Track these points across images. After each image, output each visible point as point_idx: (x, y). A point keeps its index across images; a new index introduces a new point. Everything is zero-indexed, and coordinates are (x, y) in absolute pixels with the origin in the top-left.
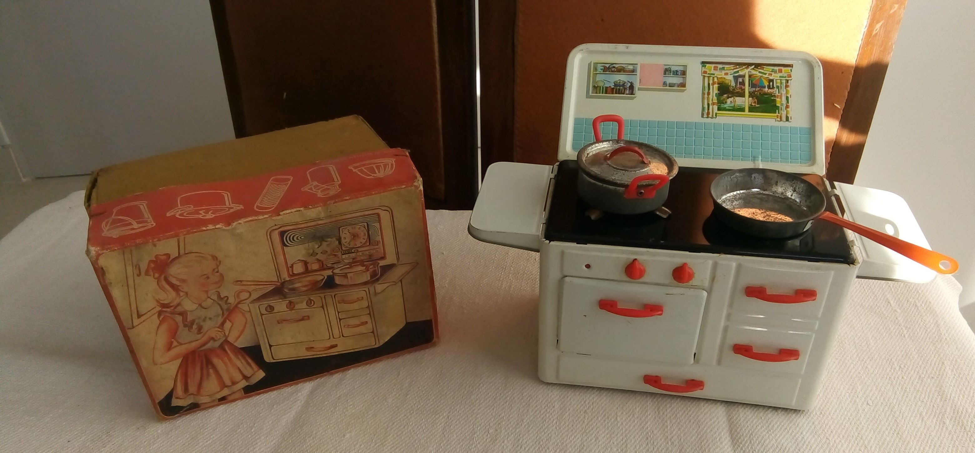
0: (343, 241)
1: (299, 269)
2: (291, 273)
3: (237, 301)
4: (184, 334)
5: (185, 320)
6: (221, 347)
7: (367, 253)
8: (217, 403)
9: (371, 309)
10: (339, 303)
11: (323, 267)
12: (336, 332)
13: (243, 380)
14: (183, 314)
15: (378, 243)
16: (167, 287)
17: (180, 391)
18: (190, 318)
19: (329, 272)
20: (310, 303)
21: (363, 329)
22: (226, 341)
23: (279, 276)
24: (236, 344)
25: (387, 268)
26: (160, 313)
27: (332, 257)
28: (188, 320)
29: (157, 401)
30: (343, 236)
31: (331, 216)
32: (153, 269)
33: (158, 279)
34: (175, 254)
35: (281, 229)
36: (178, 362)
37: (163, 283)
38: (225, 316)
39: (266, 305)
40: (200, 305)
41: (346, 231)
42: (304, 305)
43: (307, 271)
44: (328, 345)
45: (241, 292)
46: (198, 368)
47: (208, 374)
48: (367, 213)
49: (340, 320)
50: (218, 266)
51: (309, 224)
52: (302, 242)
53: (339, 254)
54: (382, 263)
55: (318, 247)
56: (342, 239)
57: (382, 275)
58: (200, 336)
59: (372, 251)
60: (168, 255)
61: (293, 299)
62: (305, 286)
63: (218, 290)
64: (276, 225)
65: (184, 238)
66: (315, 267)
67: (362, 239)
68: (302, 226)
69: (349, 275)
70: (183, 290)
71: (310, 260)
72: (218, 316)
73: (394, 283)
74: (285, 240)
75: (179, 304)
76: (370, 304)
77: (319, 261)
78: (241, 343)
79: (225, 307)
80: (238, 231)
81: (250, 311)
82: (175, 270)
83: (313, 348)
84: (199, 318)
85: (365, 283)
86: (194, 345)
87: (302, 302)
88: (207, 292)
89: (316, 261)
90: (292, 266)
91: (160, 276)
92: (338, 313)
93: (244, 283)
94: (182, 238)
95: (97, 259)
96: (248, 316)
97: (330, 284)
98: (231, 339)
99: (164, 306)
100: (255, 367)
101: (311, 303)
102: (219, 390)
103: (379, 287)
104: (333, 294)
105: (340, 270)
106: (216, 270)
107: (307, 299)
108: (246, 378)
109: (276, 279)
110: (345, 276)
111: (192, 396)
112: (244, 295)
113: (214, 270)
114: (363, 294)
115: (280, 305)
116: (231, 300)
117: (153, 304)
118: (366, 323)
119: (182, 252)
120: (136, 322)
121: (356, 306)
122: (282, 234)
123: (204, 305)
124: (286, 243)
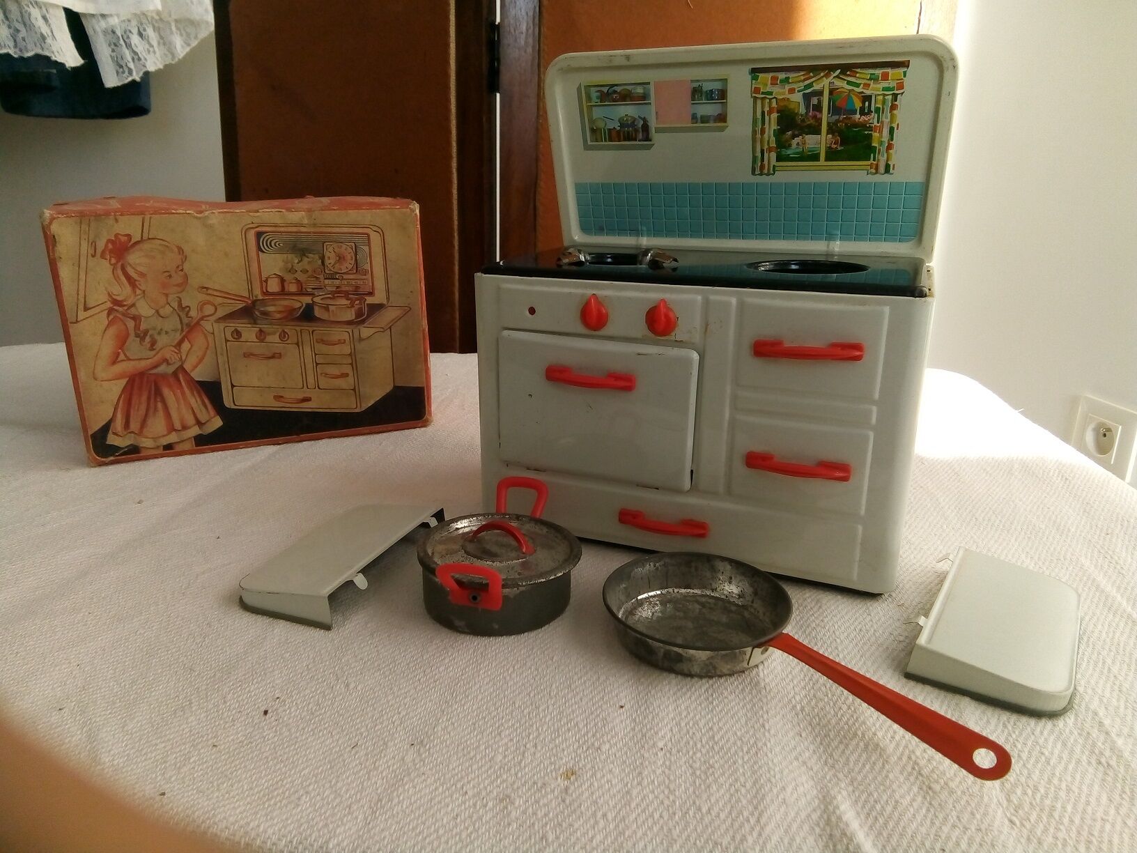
0: (327, 262)
1: (274, 286)
2: (265, 291)
3: (200, 316)
4: (134, 346)
5: (137, 327)
6: (175, 374)
7: (353, 282)
8: (160, 451)
9: (353, 357)
10: (317, 342)
11: (302, 293)
12: (311, 380)
13: (195, 425)
14: (136, 318)
15: (365, 273)
16: (123, 278)
17: (119, 424)
18: (143, 326)
19: (307, 300)
20: (283, 336)
21: (341, 383)
22: (182, 368)
23: (251, 291)
24: (192, 374)
25: (376, 308)
26: (110, 311)
27: (312, 279)
28: (141, 329)
29: (90, 433)
30: (327, 254)
31: (315, 225)
32: (111, 252)
33: (114, 266)
34: (136, 237)
35: (257, 229)
36: (123, 382)
37: (120, 272)
38: (184, 333)
39: (233, 329)
40: (157, 312)
41: (331, 249)
42: (276, 338)
43: (283, 292)
44: (301, 396)
45: (208, 303)
46: (144, 398)
47: (156, 409)
48: (356, 230)
49: (317, 364)
50: (183, 263)
51: (290, 229)
52: (280, 251)
53: (321, 277)
54: (370, 300)
55: (298, 263)
56: (326, 258)
57: (368, 316)
58: (154, 352)
59: (358, 281)
60: (129, 236)
61: (265, 327)
62: (280, 312)
63: (180, 295)
64: (253, 223)
65: (150, 218)
66: (293, 288)
67: (348, 264)
68: (282, 229)
69: (331, 307)
70: (141, 288)
71: (288, 277)
72: (175, 330)
73: (382, 330)
74: (261, 244)
75: (133, 305)
76: (353, 351)
77: (298, 282)
78: (198, 375)
79: (186, 320)
80: (210, 222)
81: (213, 333)
82: (135, 259)
83: (282, 397)
84: (154, 329)
85: (349, 323)
86: (143, 364)
87: (274, 333)
88: (167, 295)
89: (294, 281)
90: (266, 281)
91: (117, 262)
92: (316, 354)
93: (210, 292)
94: (147, 217)
95: (51, 223)
96: (210, 339)
97: (307, 315)
98: (187, 366)
99: (116, 302)
100: (212, 412)
101: (285, 336)
102: (165, 433)
103: (366, 332)
104: (311, 329)
105: (322, 299)
106: (180, 268)
107: (280, 330)
108: (199, 423)
109: (247, 295)
110: (327, 308)
111: (133, 435)
112: (209, 310)
113: (178, 267)
114: (346, 336)
115: (249, 333)
116: (193, 313)
117: (103, 297)
118: (347, 375)
119: (145, 236)
120: (82, 315)
121: (336, 349)
122: (259, 235)
123: (162, 312)
124: (262, 248)
